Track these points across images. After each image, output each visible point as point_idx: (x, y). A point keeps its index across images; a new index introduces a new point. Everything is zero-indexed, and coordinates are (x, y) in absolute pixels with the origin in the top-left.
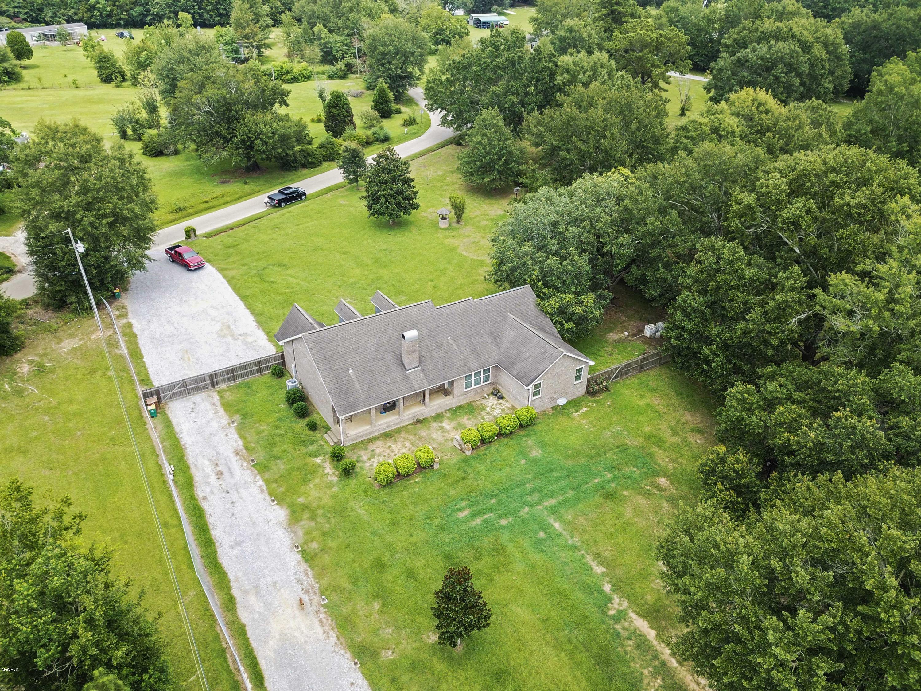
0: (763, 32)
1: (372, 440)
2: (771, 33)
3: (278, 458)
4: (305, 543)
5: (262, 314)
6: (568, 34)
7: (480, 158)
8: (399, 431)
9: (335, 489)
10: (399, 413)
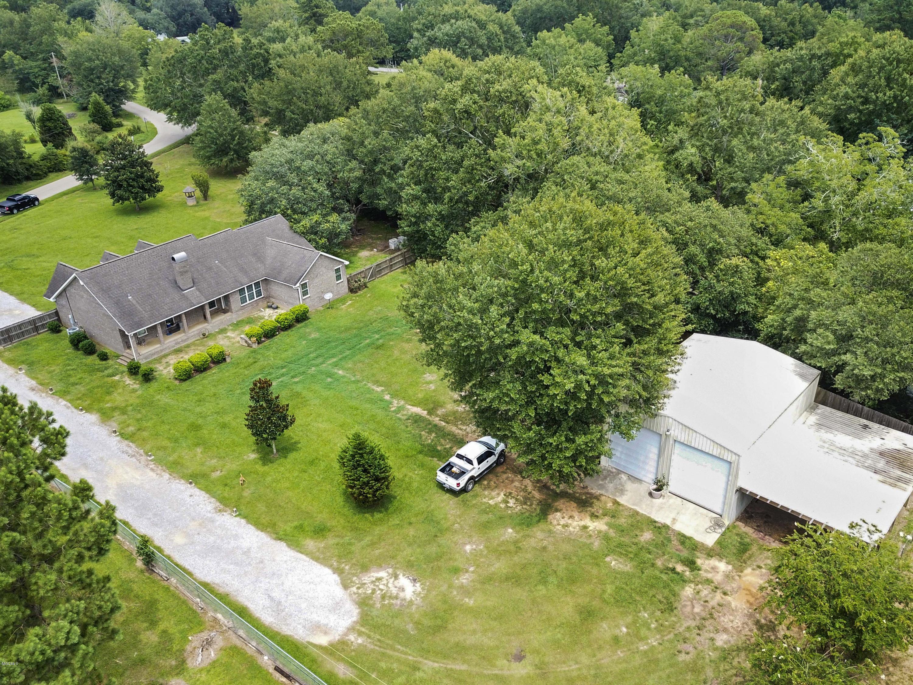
0: (444, 15)
1: (165, 356)
2: (451, 15)
3: (76, 384)
4: (122, 429)
5: (23, 293)
6: (276, 34)
7: (213, 141)
8: (188, 346)
9: (139, 392)
10: (184, 332)
